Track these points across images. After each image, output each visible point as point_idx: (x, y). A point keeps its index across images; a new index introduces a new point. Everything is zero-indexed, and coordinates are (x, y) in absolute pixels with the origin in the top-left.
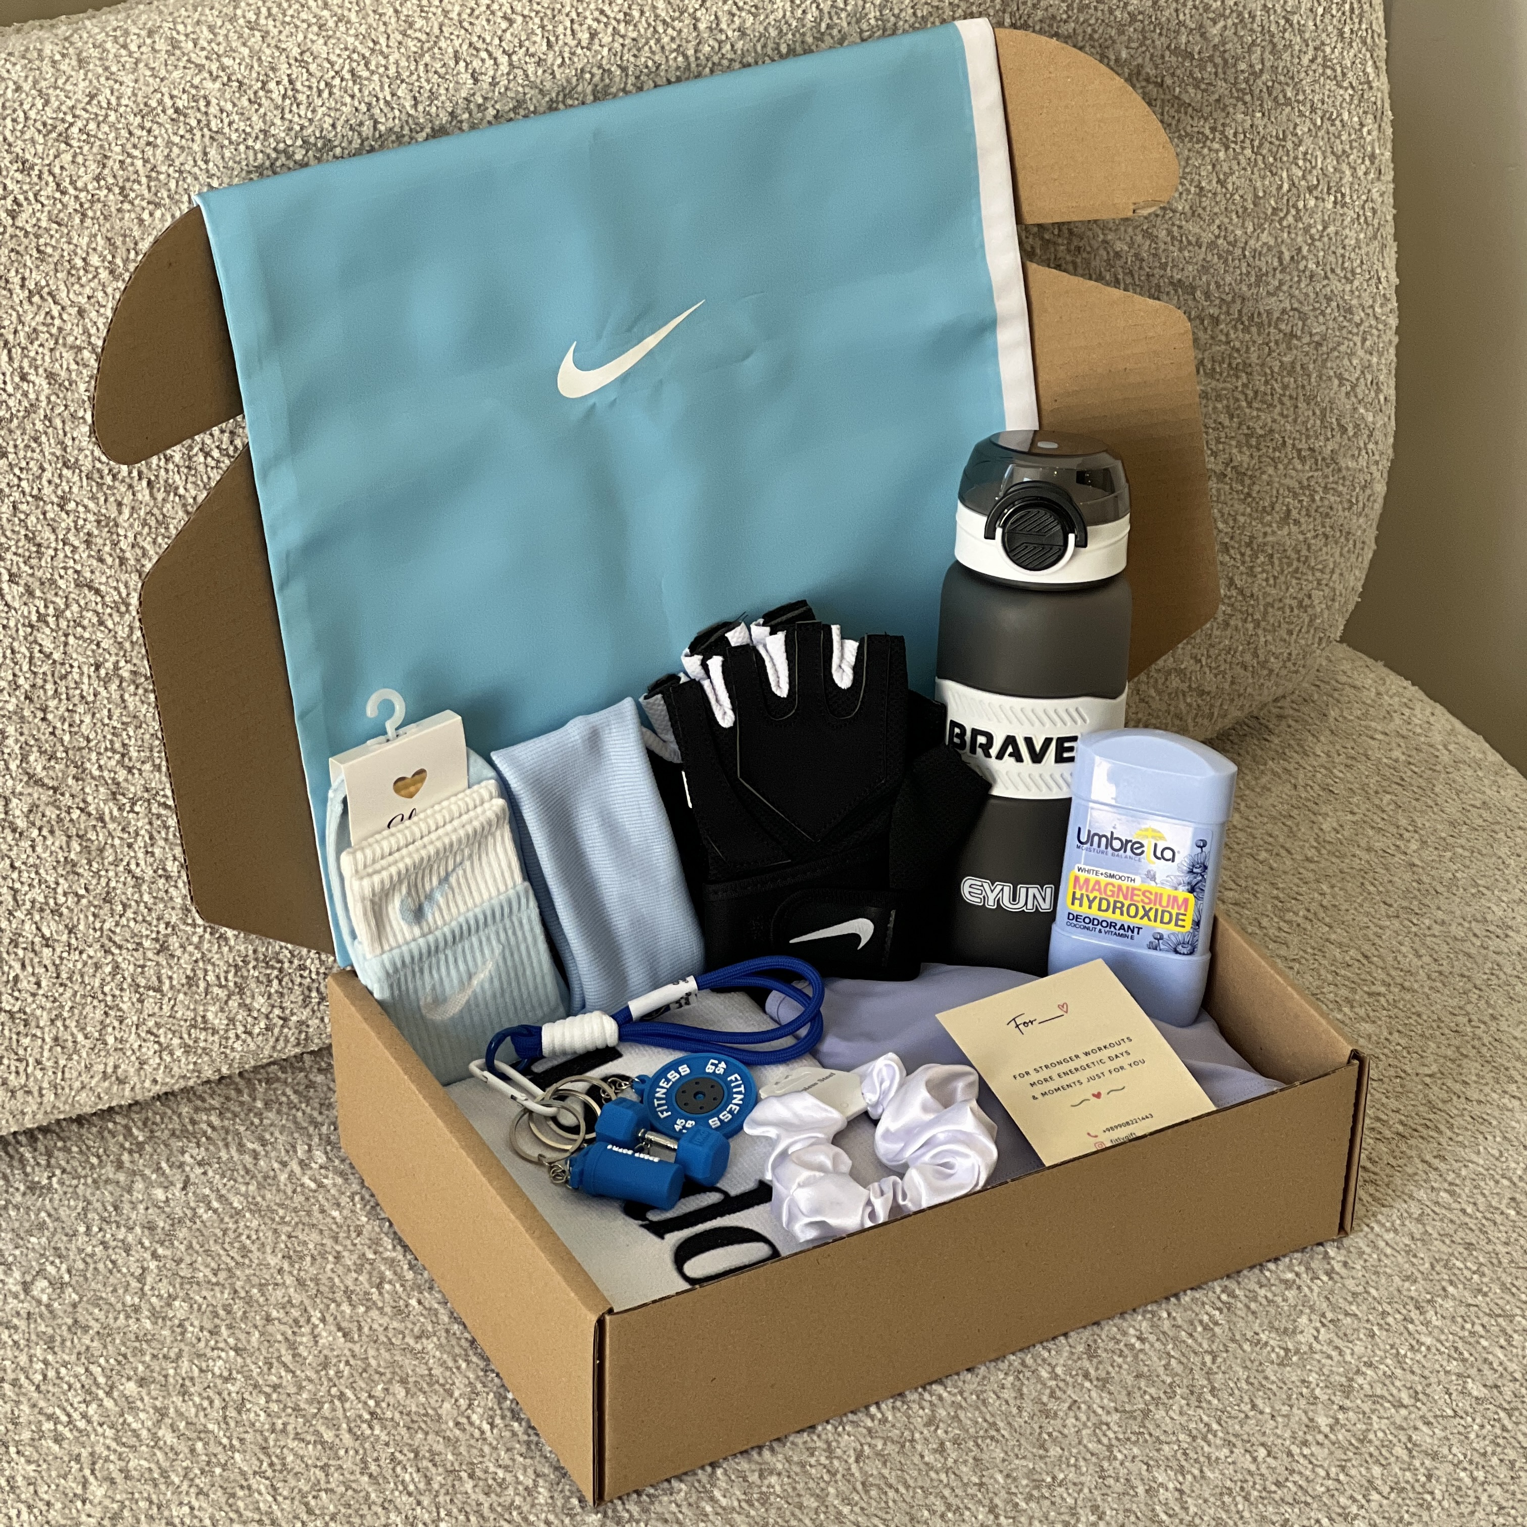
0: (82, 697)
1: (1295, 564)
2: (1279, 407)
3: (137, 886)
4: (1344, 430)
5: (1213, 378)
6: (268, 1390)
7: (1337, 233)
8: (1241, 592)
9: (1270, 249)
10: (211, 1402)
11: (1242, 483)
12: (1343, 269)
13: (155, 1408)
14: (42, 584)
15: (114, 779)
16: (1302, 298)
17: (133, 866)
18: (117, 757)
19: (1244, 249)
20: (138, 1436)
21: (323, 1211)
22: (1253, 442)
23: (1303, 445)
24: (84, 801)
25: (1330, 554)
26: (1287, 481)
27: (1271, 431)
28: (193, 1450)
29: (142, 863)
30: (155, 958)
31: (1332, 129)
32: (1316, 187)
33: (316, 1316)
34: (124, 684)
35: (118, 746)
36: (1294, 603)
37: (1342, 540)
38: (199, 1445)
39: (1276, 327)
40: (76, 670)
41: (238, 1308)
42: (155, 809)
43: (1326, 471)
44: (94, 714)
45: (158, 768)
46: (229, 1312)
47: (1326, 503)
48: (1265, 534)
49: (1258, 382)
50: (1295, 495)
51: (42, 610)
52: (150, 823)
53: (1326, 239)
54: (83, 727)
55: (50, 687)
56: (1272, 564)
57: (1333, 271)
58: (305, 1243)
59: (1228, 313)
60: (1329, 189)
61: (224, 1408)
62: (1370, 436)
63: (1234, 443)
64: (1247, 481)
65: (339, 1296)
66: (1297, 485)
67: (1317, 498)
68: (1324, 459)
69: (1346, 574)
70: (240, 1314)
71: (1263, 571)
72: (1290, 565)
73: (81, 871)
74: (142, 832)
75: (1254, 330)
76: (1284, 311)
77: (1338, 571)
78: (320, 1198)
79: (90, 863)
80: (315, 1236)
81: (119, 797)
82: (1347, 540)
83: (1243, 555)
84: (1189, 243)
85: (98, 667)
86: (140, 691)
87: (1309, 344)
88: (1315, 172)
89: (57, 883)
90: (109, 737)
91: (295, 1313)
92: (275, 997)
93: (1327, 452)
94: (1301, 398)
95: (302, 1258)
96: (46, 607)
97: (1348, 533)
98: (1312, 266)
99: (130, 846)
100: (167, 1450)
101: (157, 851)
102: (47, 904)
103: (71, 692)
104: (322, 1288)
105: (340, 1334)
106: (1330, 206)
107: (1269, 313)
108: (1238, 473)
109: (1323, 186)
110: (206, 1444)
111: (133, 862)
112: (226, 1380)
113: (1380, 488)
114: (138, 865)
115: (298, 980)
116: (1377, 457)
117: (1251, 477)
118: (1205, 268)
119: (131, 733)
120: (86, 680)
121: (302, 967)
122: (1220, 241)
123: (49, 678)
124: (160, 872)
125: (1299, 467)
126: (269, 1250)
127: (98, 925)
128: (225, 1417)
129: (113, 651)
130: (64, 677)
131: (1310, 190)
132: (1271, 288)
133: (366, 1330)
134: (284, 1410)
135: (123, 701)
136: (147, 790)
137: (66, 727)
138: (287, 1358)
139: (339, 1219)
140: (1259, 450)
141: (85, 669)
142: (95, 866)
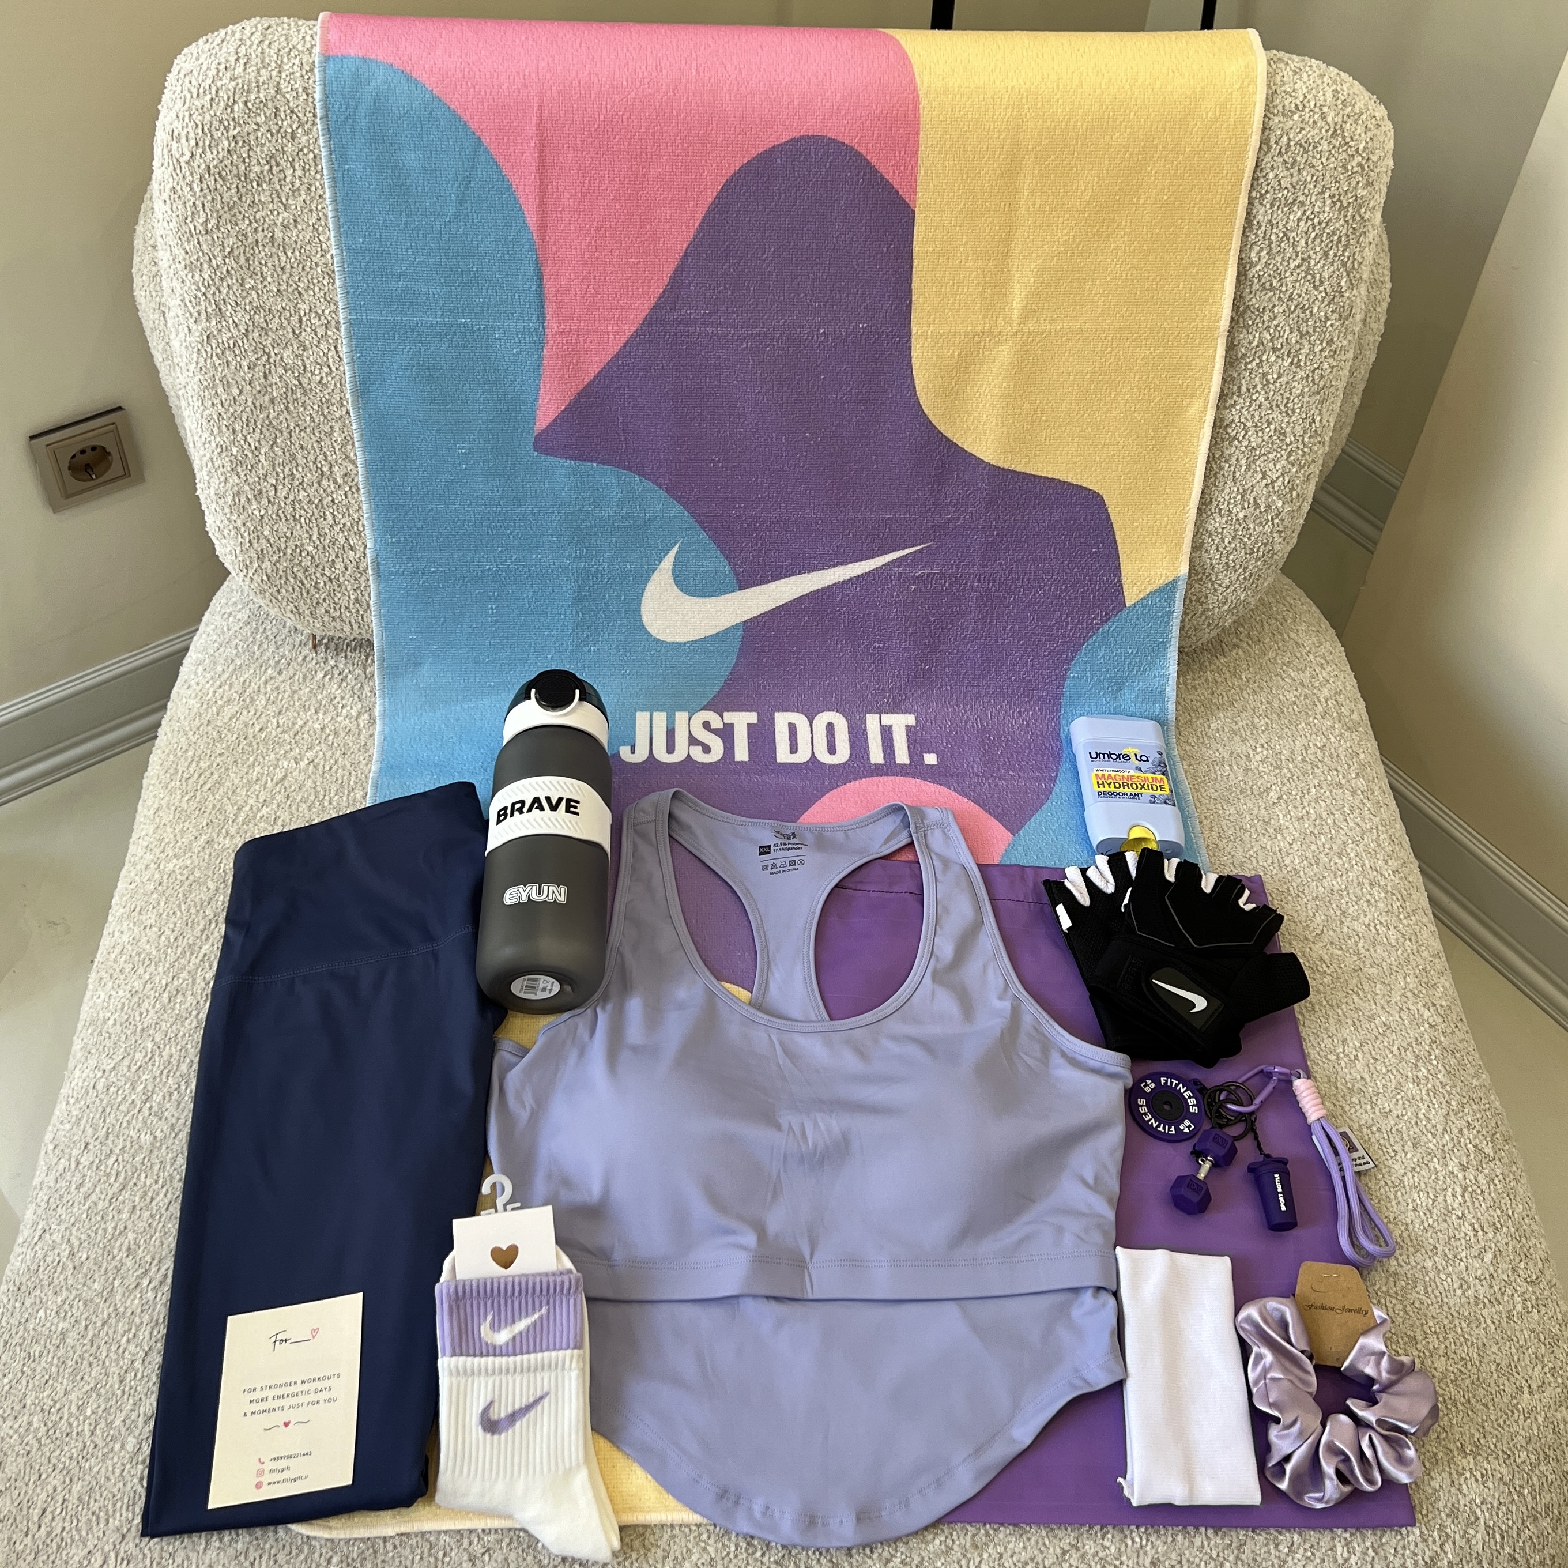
12: (1286, 406)
32: (1280, 350)
131: (1274, 350)
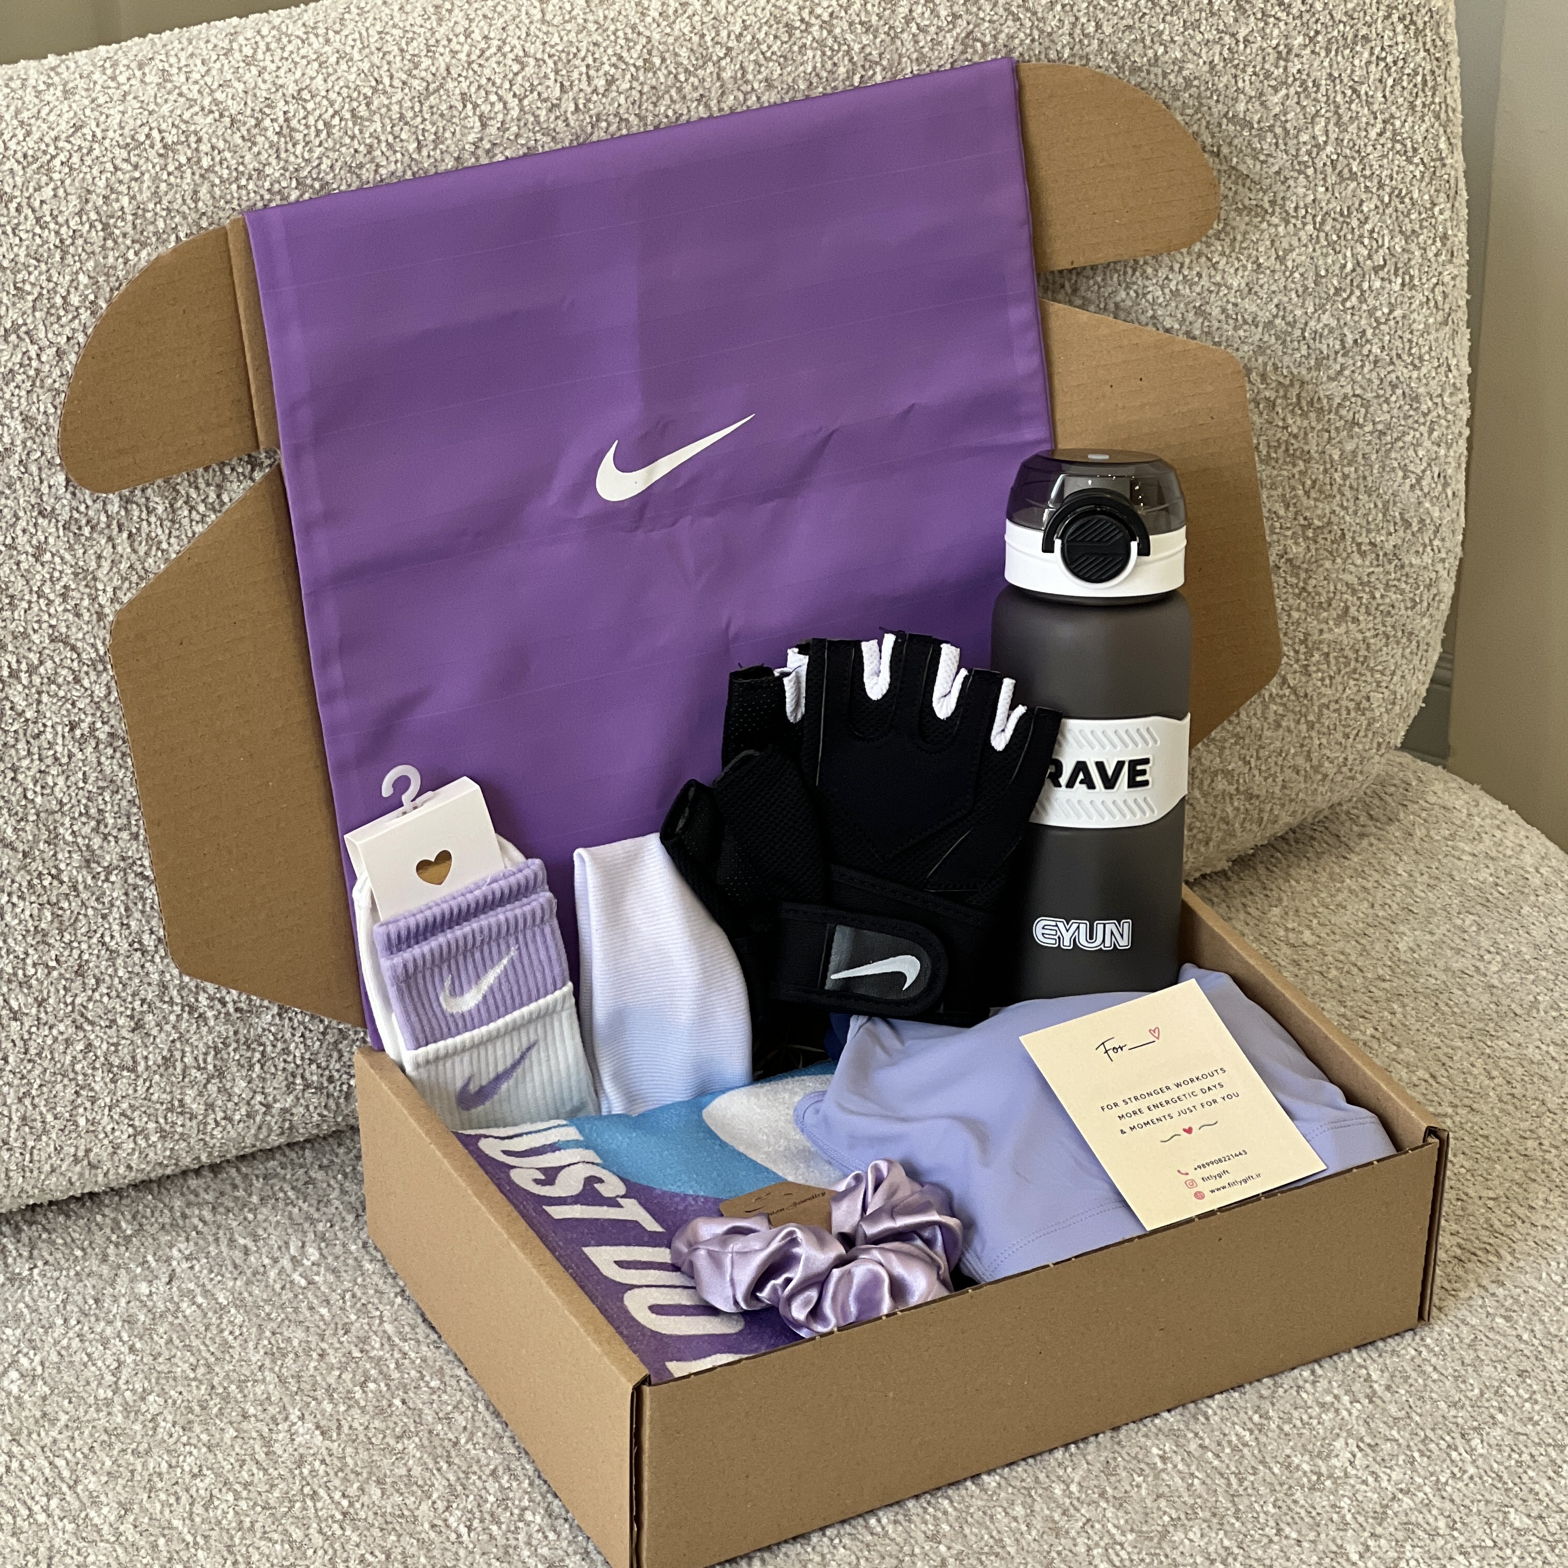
0: (56, 759)
1: (1353, 664)
2: (1338, 497)
3: (112, 960)
4: (1407, 524)
5: (1267, 464)
6: (238, 1488)
7: (1404, 317)
8: (1294, 690)
9: (1331, 331)
10: (178, 1499)
11: (1297, 576)
12: (1409, 353)
13: (120, 1503)
14: (15, 638)
15: (88, 846)
16: (1364, 383)
17: (107, 939)
18: (93, 823)
19: (1303, 330)
20: (99, 1531)
21: (311, 1308)
22: (1310, 533)
23: (1363, 539)
24: (56, 867)
25: (1391, 655)
26: (1347, 577)
27: (1330, 523)
28: (154, 1546)
29: (117, 935)
30: (130, 1035)
31: (1401, 207)
32: (1383, 267)
33: (294, 1415)
34: (101, 746)
35: (93, 811)
36: (1352, 705)
37: (1404, 640)
38: (162, 1541)
39: (1337, 413)
40: (49, 729)
41: (214, 1405)
42: (131, 879)
43: (1387, 567)
44: (68, 778)
45: (136, 837)
46: (203, 1408)
47: (1387, 600)
48: (1321, 631)
49: (1317, 469)
50: (1354, 592)
51: (14, 666)
52: (126, 894)
53: (1392, 323)
54: (57, 789)
55: (22, 745)
56: (1328, 663)
57: (1399, 356)
58: (289, 1340)
59: (1285, 397)
60: (1397, 270)
61: (192, 1504)
62: (1436, 532)
63: (1289, 533)
64: (1303, 575)
65: (320, 1393)
66: (1356, 581)
67: (1378, 595)
68: (1385, 554)
69: (1408, 677)
70: (215, 1410)
71: (1319, 670)
72: (1347, 664)
73: (52, 941)
74: (118, 903)
75: (1313, 415)
76: (1345, 397)
77: (1399, 673)
78: (309, 1295)
79: (61, 933)
80: (300, 1334)
81: (93, 865)
82: (1410, 641)
83: (1297, 652)
84: (1245, 322)
85: (73, 727)
86: (118, 755)
87: (1371, 433)
88: (1381, 252)
89: (27, 954)
90: (84, 801)
91: (273, 1410)
92: (257, 1082)
93: (1389, 546)
94: (1362, 489)
95: (284, 1356)
96: (18, 661)
97: (1411, 633)
98: (1376, 350)
99: (104, 917)
100: (127, 1545)
101: (133, 924)
102: (15, 974)
103: (44, 752)
104: (303, 1386)
105: (317, 1432)
106: (1397, 287)
107: (1329, 398)
108: (1294, 566)
109: (1390, 267)
110: (170, 1540)
111: (107, 933)
112: (194, 1476)
113: (1447, 588)
114: (112, 937)
115: (282, 1065)
116: (1443, 555)
117: (1307, 571)
118: (1261, 349)
119: (107, 799)
120: (60, 741)
121: (286, 1051)
122: (1278, 321)
123: (21, 736)
124: (136, 946)
125: (1359, 562)
126: (251, 1345)
127: (69, 1000)
128: (191, 1514)
129: (89, 711)
130: (37, 736)
131: (1376, 270)
132: (1332, 372)
133: (346, 1429)
134: (253, 1508)
135: (99, 763)
136: (123, 859)
137: (38, 789)
138: (261, 1456)
139: (327, 1316)
140: (1316, 542)
141: (59, 728)
142: (67, 937)
